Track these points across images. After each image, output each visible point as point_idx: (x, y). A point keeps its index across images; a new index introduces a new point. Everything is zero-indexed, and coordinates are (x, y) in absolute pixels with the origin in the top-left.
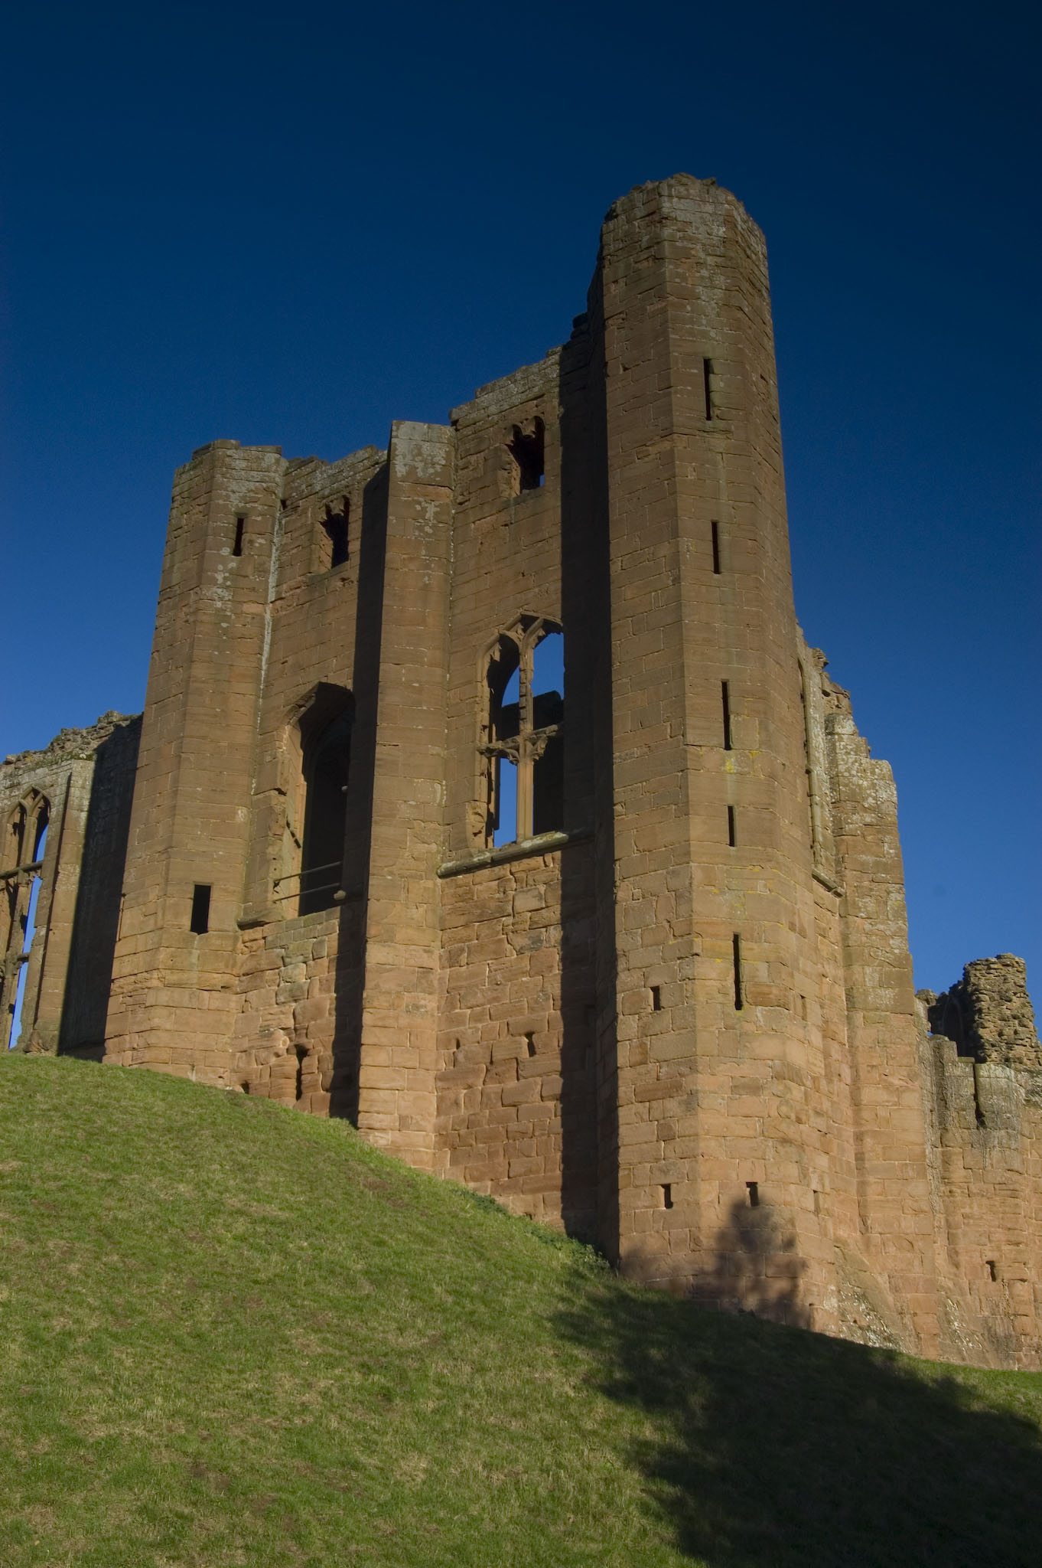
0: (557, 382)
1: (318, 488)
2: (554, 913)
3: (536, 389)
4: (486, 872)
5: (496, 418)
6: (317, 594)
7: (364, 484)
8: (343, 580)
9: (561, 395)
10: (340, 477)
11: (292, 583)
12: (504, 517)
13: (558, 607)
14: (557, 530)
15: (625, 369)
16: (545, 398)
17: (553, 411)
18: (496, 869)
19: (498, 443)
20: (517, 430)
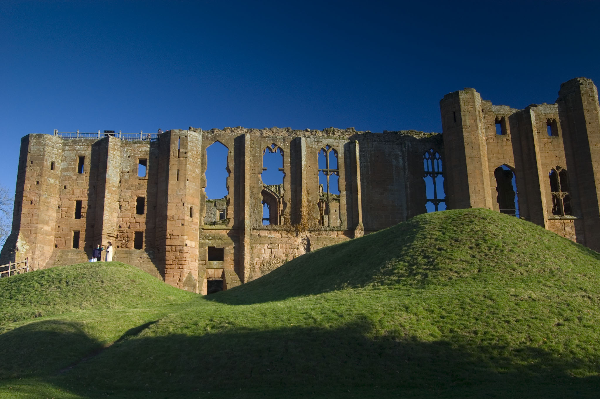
0: (558, 113)
1: (494, 111)
2: (574, 232)
3: (553, 112)
4: (558, 221)
5: (544, 115)
6: (499, 140)
7: (508, 116)
8: (507, 139)
9: (559, 116)
10: (500, 111)
11: (490, 134)
12: (550, 141)
13: (566, 167)
14: (563, 149)
15: (590, 123)
16: (556, 115)
17: (558, 120)
18: (560, 220)
19: (545, 121)
20: (549, 120)
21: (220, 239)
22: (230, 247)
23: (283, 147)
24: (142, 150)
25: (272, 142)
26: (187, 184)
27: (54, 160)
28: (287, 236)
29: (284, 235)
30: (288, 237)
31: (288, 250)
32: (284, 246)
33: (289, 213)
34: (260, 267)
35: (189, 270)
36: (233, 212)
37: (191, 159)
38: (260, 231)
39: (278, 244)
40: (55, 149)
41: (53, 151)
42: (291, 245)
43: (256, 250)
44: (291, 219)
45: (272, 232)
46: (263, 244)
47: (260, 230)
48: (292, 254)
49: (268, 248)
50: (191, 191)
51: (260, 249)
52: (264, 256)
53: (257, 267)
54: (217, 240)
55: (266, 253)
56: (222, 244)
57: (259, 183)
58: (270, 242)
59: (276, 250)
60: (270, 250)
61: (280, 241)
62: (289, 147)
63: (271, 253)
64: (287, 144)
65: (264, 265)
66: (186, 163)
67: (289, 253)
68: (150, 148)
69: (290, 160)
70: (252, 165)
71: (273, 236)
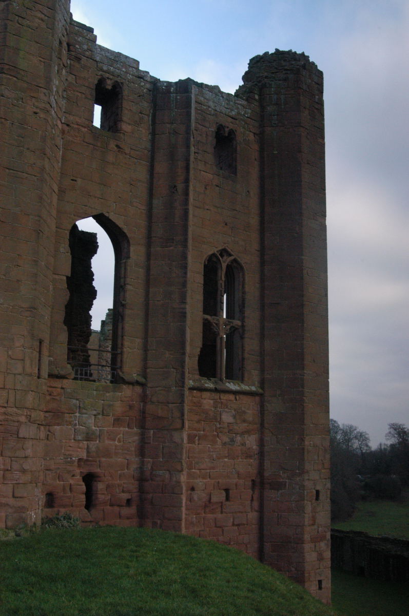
0: (243, 118)
3: (233, 113)
4: (208, 394)
5: (213, 112)
6: (99, 144)
7: (132, 85)
8: (119, 147)
11: (77, 119)
12: (216, 180)
16: (237, 122)
19: (213, 129)
20: (220, 128)
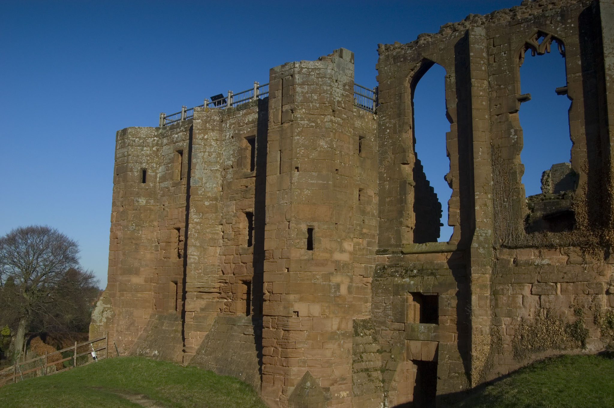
21: (432, 274)
22: (449, 292)
23: (563, 34)
24: (249, 121)
25: (536, 30)
26: (295, 179)
27: (144, 165)
28: (580, 259)
29: (575, 257)
30: (584, 262)
31: (582, 298)
32: (570, 287)
33: (584, 198)
34: (513, 341)
35: (305, 369)
36: (459, 211)
37: (306, 122)
38: (518, 250)
39: (556, 283)
40: (145, 148)
41: (143, 152)
42: (589, 286)
43: (503, 299)
44: (590, 213)
45: (545, 251)
46: (520, 284)
47: (516, 247)
48: (590, 308)
49: (531, 294)
50: (306, 192)
51: (514, 296)
52: (523, 312)
53: (507, 339)
54: (426, 278)
55: (527, 306)
56: (434, 286)
57: (510, 134)
58: (537, 277)
59: (552, 297)
60: (537, 297)
61: (561, 275)
62: (577, 32)
63: (540, 306)
64: (571, 23)
65: (522, 336)
66: (292, 132)
67: (583, 307)
68: (259, 113)
69: (580, 63)
70: (494, 94)
71: (546, 262)
